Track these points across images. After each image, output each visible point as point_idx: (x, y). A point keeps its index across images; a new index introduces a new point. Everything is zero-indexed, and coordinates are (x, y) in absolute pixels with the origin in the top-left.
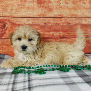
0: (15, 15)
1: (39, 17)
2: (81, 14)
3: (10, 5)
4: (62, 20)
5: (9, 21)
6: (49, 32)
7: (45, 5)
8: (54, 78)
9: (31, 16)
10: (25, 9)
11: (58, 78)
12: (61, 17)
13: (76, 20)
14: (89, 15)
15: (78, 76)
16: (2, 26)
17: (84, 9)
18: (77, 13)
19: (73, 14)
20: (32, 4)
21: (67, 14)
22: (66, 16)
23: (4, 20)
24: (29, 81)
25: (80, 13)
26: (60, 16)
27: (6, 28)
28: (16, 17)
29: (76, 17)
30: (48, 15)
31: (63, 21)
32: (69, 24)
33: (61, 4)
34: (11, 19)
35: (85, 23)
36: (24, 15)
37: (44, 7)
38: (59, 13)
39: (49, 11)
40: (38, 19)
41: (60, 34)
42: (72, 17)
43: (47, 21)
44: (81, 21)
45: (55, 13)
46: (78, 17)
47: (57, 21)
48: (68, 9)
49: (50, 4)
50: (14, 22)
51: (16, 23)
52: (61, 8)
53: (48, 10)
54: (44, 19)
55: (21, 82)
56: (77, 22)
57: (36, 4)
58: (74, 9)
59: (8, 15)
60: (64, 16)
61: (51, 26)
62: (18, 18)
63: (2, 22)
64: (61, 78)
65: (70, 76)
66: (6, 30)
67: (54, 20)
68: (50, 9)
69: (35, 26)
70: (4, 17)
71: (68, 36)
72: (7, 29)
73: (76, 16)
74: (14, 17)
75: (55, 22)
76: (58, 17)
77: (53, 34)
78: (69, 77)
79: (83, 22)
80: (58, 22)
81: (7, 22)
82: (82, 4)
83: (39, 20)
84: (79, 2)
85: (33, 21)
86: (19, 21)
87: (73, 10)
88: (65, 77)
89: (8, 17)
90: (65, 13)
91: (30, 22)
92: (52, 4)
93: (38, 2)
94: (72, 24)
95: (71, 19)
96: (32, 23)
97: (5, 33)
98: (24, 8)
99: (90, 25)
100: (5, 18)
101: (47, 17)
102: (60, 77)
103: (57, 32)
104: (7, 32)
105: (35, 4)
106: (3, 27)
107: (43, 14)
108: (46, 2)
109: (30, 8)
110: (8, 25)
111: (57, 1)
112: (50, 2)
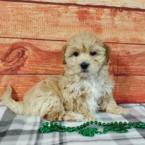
0: (42, 37)
3: (34, 21)
4: (117, 47)
5: (30, 45)
7: (90, 22)
8: (102, 140)
11: (110, 140)
12: (115, 42)
13: (139, 48)
15: (141, 137)
16: (19, 53)
18: (141, 38)
19: (134, 39)
21: (125, 38)
22: (124, 40)
23: (23, 43)
24: (61, 144)
26: (114, 40)
27: (25, 57)
28: (43, 40)
29: (140, 43)
31: (119, 48)
32: (129, 53)
33: (117, 23)
34: (34, 42)
36: (57, 36)
37: (89, 26)
38: (113, 36)
39: (98, 32)
41: (113, 69)
42: (133, 42)
46: (142, 43)
48: (127, 30)
49: (98, 21)
50: (39, 47)
51: (42, 48)
53: (96, 31)
56: (141, 50)
57: (77, 20)
58: (136, 30)
59: (30, 35)
60: (121, 40)
62: (46, 41)
63: (20, 47)
64: (114, 140)
65: (128, 137)
66: (25, 60)
68: (98, 29)
70: (23, 39)
71: (126, 73)
72: (27, 58)
73: (139, 41)
74: (39, 40)
78: (126, 139)
81: (27, 47)
86: (48, 47)
87: (134, 32)
88: (120, 138)
89: (31, 39)
90: (122, 37)
92: (101, 21)
93: (79, 18)
94: (134, 53)
97: (23, 65)
98: (56, 25)
100: (25, 41)
102: (112, 138)
104: (27, 62)
105: (74, 20)
106: (20, 55)
108: (92, 18)
109: (66, 26)
110: (29, 53)
111: (109, 17)
112: (99, 19)
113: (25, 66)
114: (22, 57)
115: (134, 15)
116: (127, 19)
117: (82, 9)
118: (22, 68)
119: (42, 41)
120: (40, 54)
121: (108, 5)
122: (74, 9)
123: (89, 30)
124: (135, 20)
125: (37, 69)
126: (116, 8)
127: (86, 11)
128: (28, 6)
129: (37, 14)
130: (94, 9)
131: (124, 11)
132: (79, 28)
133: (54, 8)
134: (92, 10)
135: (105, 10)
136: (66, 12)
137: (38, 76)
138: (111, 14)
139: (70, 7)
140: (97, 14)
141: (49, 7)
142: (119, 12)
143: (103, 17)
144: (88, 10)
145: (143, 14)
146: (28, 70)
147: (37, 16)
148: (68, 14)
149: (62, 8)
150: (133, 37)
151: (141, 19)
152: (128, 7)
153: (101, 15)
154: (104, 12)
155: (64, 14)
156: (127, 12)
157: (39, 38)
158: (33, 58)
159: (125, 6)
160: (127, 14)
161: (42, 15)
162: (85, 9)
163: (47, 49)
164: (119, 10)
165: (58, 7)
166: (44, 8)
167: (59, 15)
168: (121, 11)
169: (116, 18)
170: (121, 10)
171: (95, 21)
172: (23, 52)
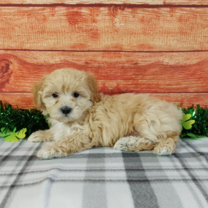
0: (27, 46)
1: (73, 49)
2: (160, 43)
3: (16, 28)
4: (120, 57)
5: (15, 57)
7: (84, 26)
9: (59, 47)
10: (45, 35)
12: (118, 51)
13: (150, 56)
14: (179, 46)
15: (124, 168)
16: (3, 67)
17: (168, 33)
18: (151, 43)
19: (142, 45)
20: (58, 26)
21: (130, 44)
22: (129, 47)
23: (7, 55)
24: (21, 174)
25: (158, 42)
26: (116, 47)
27: (9, 72)
28: (29, 50)
29: (150, 50)
30: (92, 45)
31: (123, 58)
32: (136, 64)
33: (118, 25)
34: (19, 54)
35: (172, 63)
36: (45, 45)
37: (83, 31)
38: (115, 42)
39: (94, 38)
40: (72, 53)
41: (118, 85)
42: (142, 50)
43: (91, 58)
44: (161, 59)
45: (105, 42)
46: (154, 50)
47: (111, 57)
48: (133, 33)
49: (94, 24)
50: (25, 59)
51: (29, 60)
52: (117, 32)
53: (92, 37)
54: (83, 53)
55: (5, 175)
56: (153, 59)
57: (67, 24)
58: (144, 33)
59: (14, 45)
60: (125, 48)
61: (99, 67)
62: (33, 52)
63: (4, 60)
66: (10, 75)
67: (103, 57)
68: (95, 35)
70: (7, 50)
71: (136, 89)
72: (12, 73)
73: (150, 48)
74: (25, 50)
75: (106, 59)
76: (111, 49)
77: (104, 84)
79: (167, 60)
80: (114, 60)
81: (12, 60)
82: (161, 23)
83: (73, 55)
84: (155, 19)
85: (63, 58)
86: (35, 58)
87: (142, 36)
89: (15, 50)
90: (126, 42)
91: (57, 60)
92: (98, 24)
93: (69, 22)
94: (143, 64)
95: (140, 54)
96: (61, 61)
97: (8, 81)
98: (43, 32)
99: (181, 66)
100: (9, 52)
101: (90, 49)
103: (111, 79)
104: (12, 78)
105: (63, 24)
106: (4, 70)
107: (81, 45)
108: (85, 21)
109: (55, 32)
110: (14, 66)
111: (107, 18)
112: (94, 21)
113: (10, 82)
114: (6, 71)
115: (140, 13)
116: (131, 19)
117: (71, 10)
118: (7, 85)
119: (27, 52)
120: (27, 68)
121: (104, 3)
122: (63, 10)
123: (83, 36)
124: (142, 21)
125: (24, 86)
126: (116, 6)
127: (77, 12)
128: (8, 11)
129: (19, 19)
130: (87, 8)
131: (126, 9)
132: (70, 34)
133: (39, 10)
134: (84, 11)
135: (102, 9)
136: (53, 15)
137: (25, 94)
138: (110, 14)
139: (57, 9)
140: (91, 15)
142: (119, 11)
143: (99, 18)
144: (80, 11)
145: (153, 12)
146: (13, 87)
147: (18, 22)
148: (55, 18)
149: (48, 10)
150: (141, 43)
151: (152, 18)
152: (132, 3)
153: (97, 15)
154: (100, 11)
155: (50, 18)
156: (130, 10)
157: (24, 48)
158: (19, 73)
159: (128, 2)
160: (131, 13)
161: (25, 20)
162: (76, 10)
163: (35, 61)
164: (120, 8)
165: (43, 10)
166: (27, 12)
167: (45, 19)
168: (123, 10)
169: (116, 19)
170: (122, 7)
171: (89, 24)
172: (8, 66)
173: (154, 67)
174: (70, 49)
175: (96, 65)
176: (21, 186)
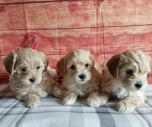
0: (45, 27)
1: (72, 27)
3: (39, 16)
4: (101, 31)
5: (38, 34)
6: (87, 46)
7: (79, 12)
9: (64, 26)
10: (56, 19)
14: (138, 22)
17: (131, 14)
18: (121, 21)
20: (63, 13)
21: (108, 22)
22: (107, 25)
25: (125, 20)
27: (35, 43)
28: (46, 29)
30: (84, 24)
32: (112, 34)
33: (100, 11)
34: (40, 32)
35: (134, 33)
36: (56, 26)
37: (78, 16)
40: (71, 30)
42: (115, 25)
43: (83, 32)
44: (127, 30)
46: (123, 25)
48: (109, 16)
49: (85, 11)
51: (46, 36)
52: (99, 15)
53: (84, 19)
54: (79, 30)
56: (122, 31)
57: (69, 12)
58: (116, 15)
59: (37, 27)
61: (89, 38)
63: (31, 36)
66: (35, 45)
67: (91, 31)
68: (86, 18)
69: (68, 40)
72: (36, 43)
73: (121, 24)
75: (93, 33)
76: (96, 26)
77: (92, 49)
79: (130, 31)
81: (36, 36)
82: (126, 8)
83: (73, 31)
84: (123, 6)
85: (66, 33)
86: (50, 34)
87: (115, 17)
90: (105, 21)
92: (88, 11)
93: (70, 10)
94: (116, 34)
95: (114, 28)
96: (65, 35)
98: (54, 18)
99: (140, 35)
100: (34, 31)
101: (83, 27)
104: (37, 47)
105: (67, 12)
107: (77, 24)
108: (80, 9)
109: (61, 17)
111: (93, 7)
112: (85, 9)
114: (33, 43)
116: (108, 7)
117: (71, 3)
120: (45, 40)
123: (79, 19)
124: (115, 7)
127: (74, 4)
132: (70, 18)
134: (79, 3)
135: (90, 1)
136: (60, 7)
139: (63, 3)
140: (83, 5)
141: (48, 5)
143: (88, 7)
144: (76, 3)
145: (121, 2)
147: (40, 12)
148: (62, 8)
150: (114, 21)
151: (120, 6)
153: (87, 5)
154: (89, 3)
156: (107, 1)
157: (43, 28)
160: (108, 3)
161: (44, 11)
163: (50, 36)
164: (101, 0)
166: (45, 6)
167: (56, 10)
168: (103, 1)
171: (82, 11)
172: (34, 39)
173: (123, 36)
174: (70, 27)
175: (87, 36)
176: (31, 113)
